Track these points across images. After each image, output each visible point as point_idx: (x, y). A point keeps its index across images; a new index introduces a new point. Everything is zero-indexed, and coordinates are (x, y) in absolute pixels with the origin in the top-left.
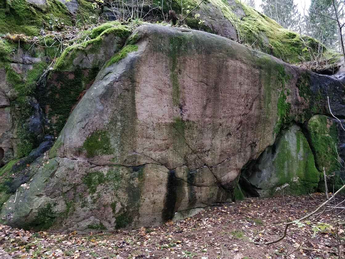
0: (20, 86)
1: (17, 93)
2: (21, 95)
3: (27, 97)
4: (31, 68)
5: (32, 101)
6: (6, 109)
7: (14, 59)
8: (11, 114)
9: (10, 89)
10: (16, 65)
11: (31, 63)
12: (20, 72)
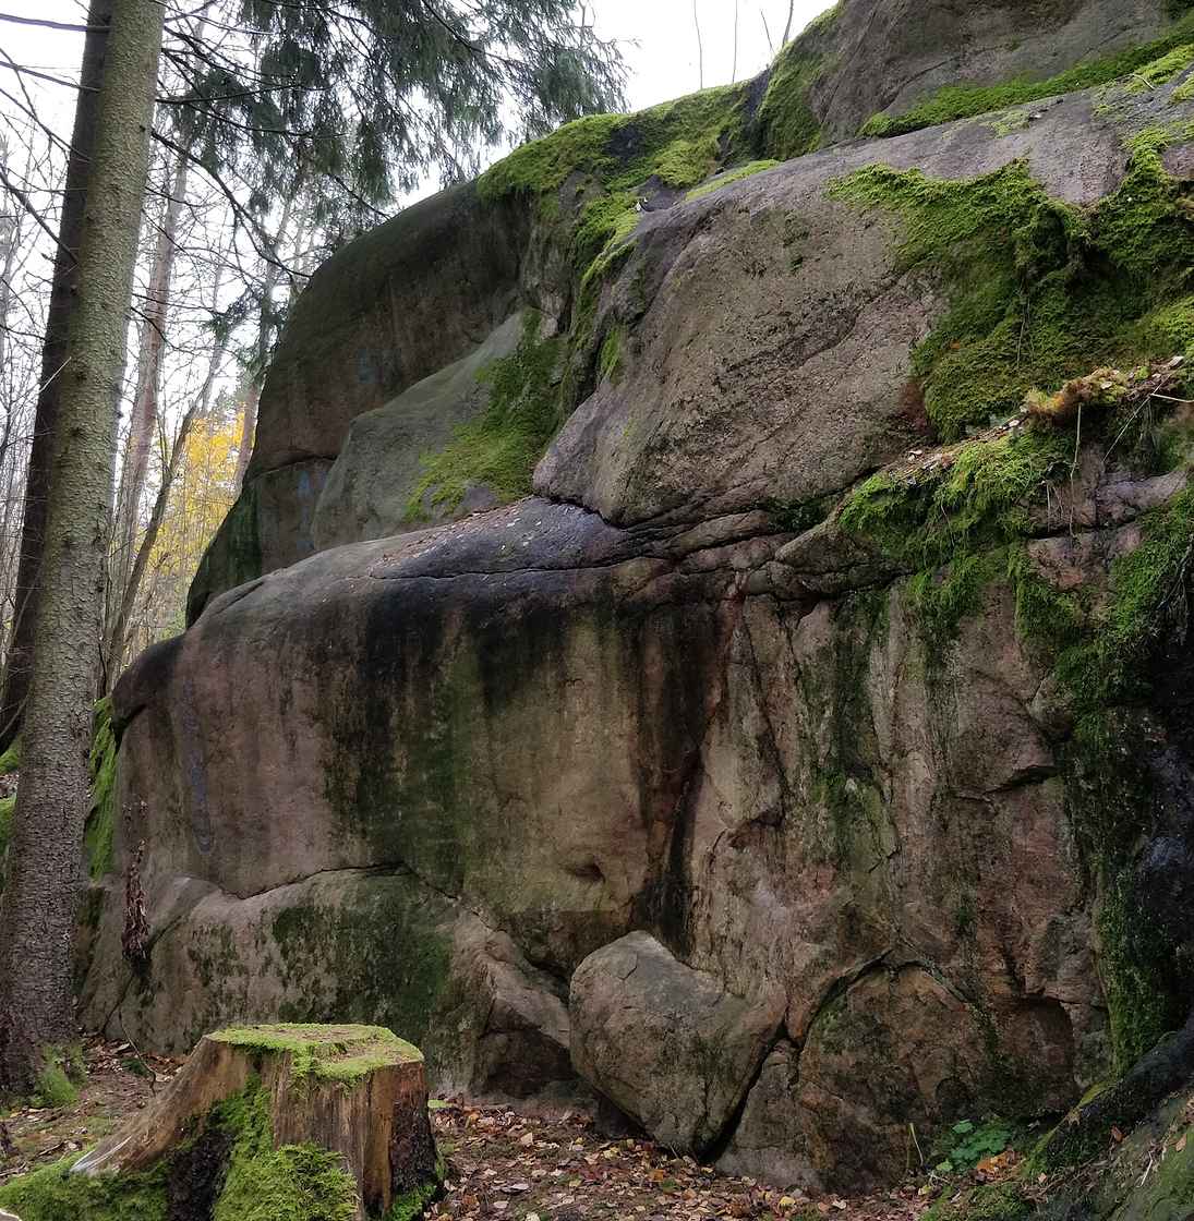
0: (1075, 654)
1: (1066, 697)
2: (1085, 707)
3: (1112, 713)
4: (1130, 540)
5: (1140, 734)
6: (1048, 787)
7: (1050, 514)
8: (1068, 813)
9: (1039, 680)
10: (1052, 544)
11: (1131, 512)
12: (1074, 576)
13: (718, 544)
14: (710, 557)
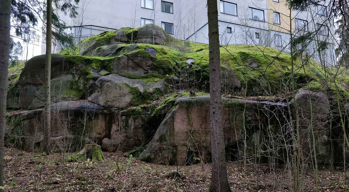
1: (143, 123)
3: (146, 124)
4: (147, 115)
7: (143, 113)
8: (142, 129)
13: (114, 110)
14: (114, 111)
